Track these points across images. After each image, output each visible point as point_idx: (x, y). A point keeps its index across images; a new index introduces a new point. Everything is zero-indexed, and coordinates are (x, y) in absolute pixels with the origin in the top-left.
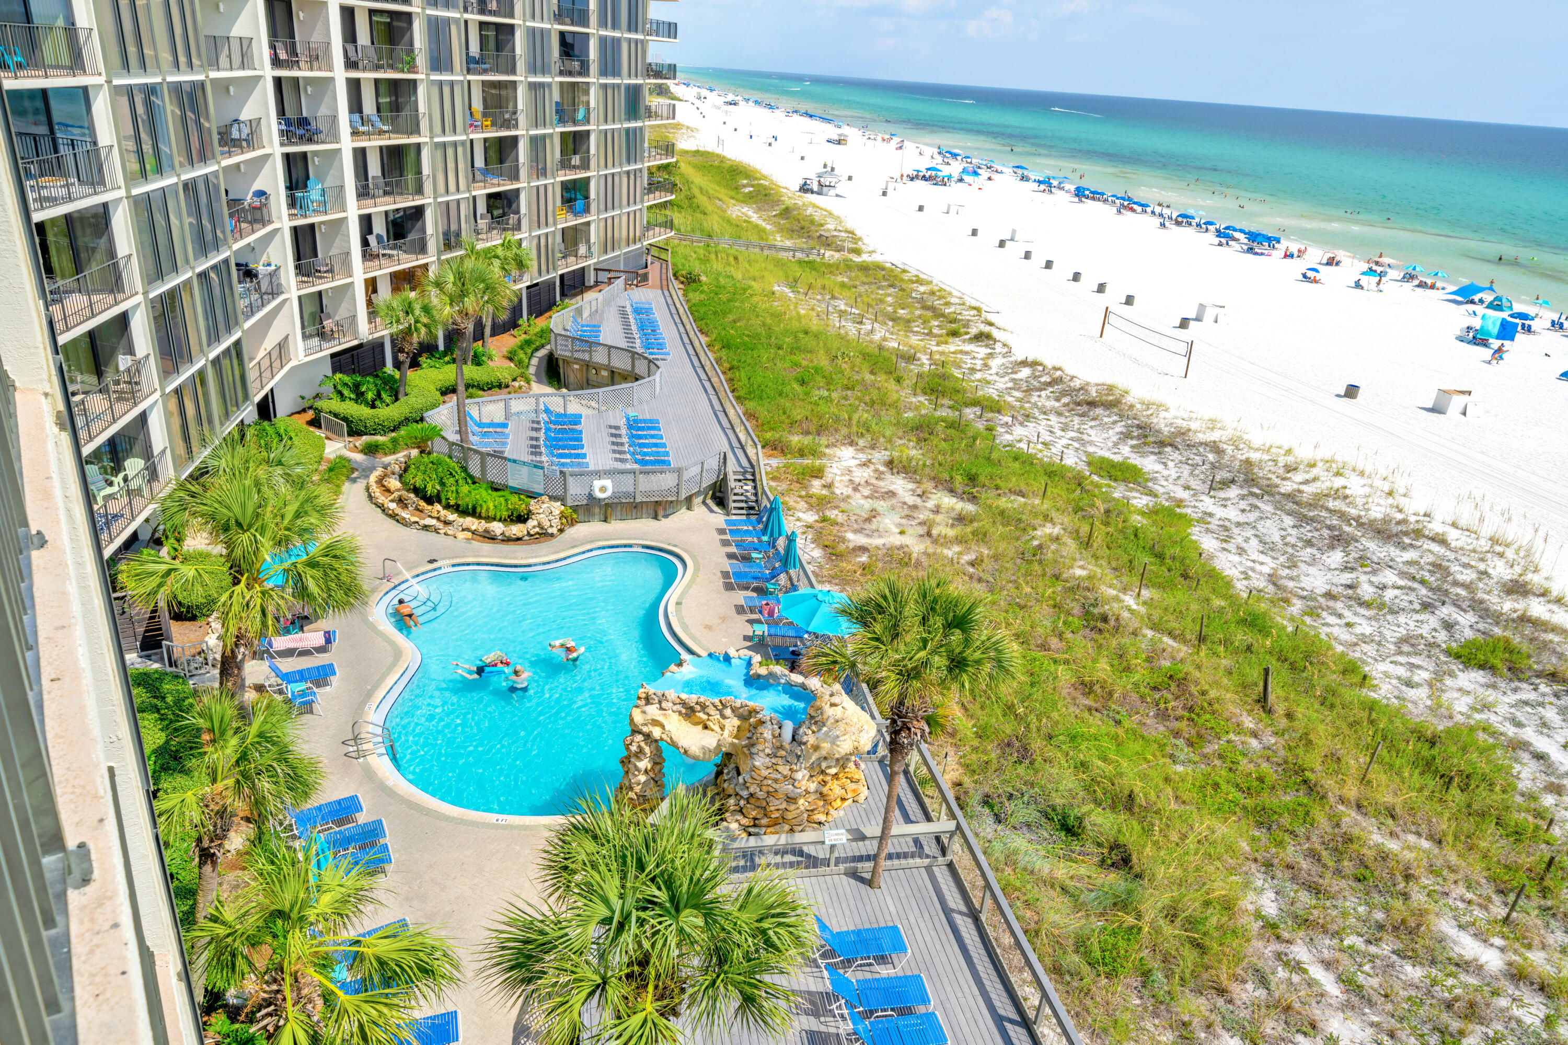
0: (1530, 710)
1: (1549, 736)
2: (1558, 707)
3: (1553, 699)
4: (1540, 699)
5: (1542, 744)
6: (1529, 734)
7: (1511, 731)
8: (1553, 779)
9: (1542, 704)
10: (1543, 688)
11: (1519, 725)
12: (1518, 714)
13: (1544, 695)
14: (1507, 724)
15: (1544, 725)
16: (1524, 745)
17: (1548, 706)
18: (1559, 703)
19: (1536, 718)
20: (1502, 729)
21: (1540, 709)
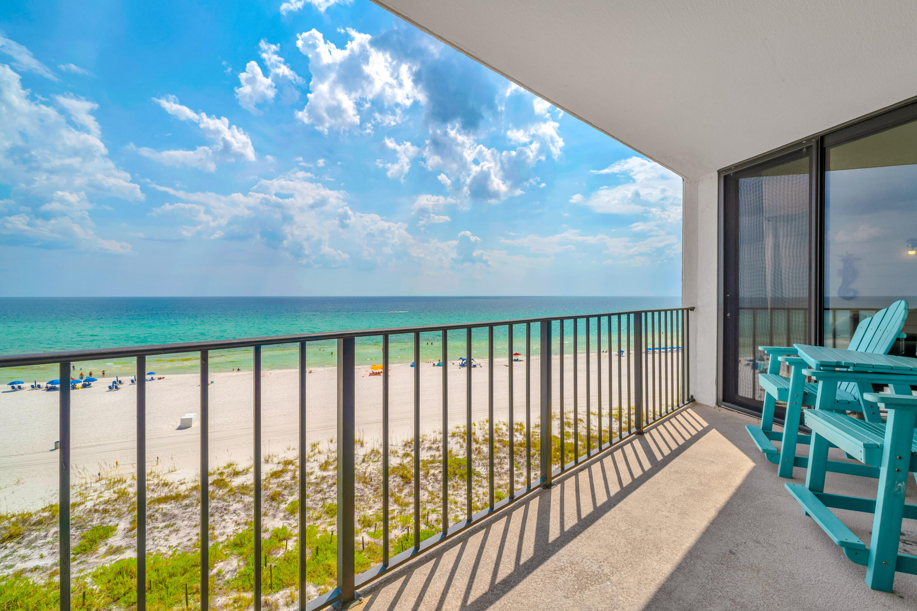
0: (11, 558)
1: (30, 560)
2: (23, 547)
3: (18, 546)
4: (12, 550)
5: (30, 565)
6: (20, 566)
7: (11, 571)
8: (49, 572)
9: (15, 551)
10: (9, 545)
11: (12, 566)
12: (6, 563)
13: (12, 547)
14: (5, 571)
15: (24, 557)
16: (23, 571)
17: (18, 550)
18: (22, 545)
19: (17, 558)
20: (6, 574)
21: (15, 553)
